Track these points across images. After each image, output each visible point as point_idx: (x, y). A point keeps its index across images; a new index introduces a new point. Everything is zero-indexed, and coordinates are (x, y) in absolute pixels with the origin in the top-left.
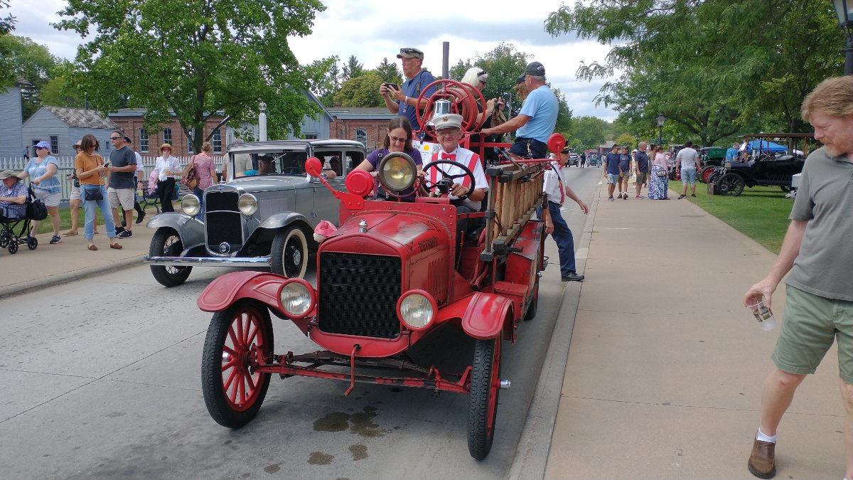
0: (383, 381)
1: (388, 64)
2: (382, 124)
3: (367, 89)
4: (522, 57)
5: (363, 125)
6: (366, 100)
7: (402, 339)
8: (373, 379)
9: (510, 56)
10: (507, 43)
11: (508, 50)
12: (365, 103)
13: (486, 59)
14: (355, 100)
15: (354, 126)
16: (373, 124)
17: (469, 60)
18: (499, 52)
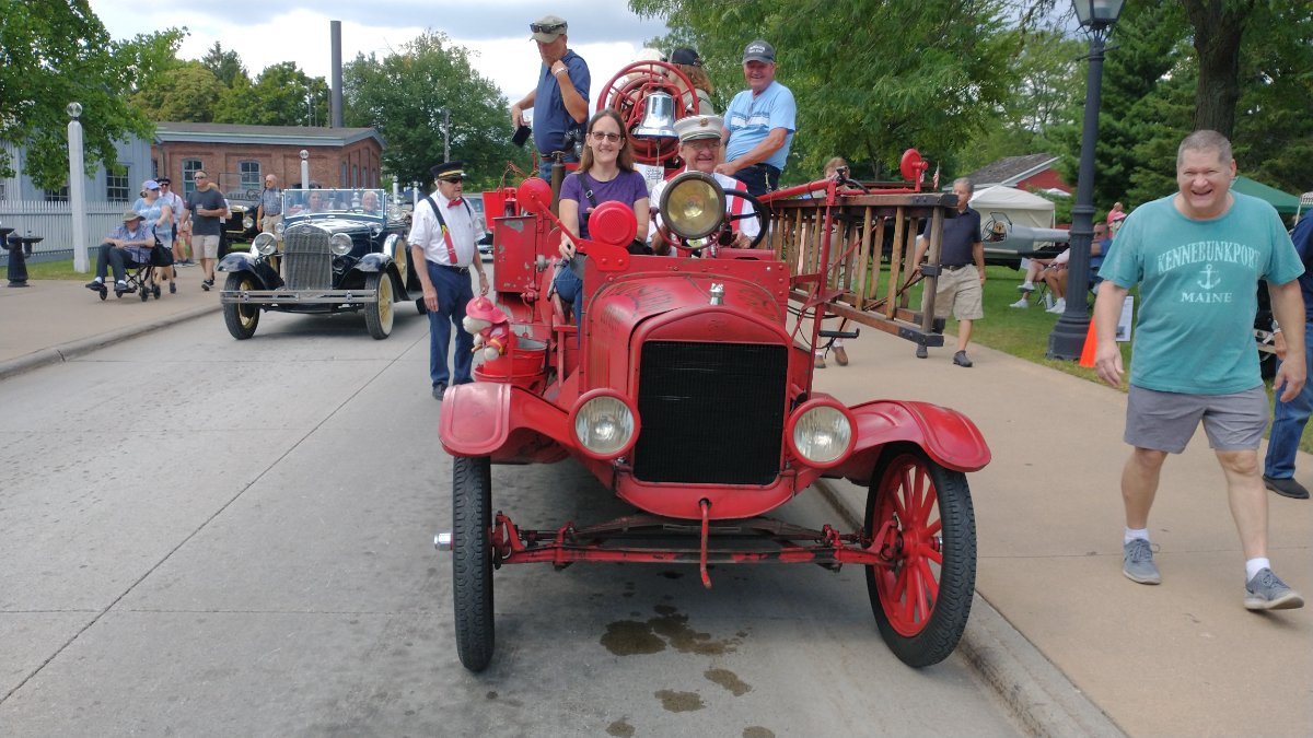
0: (744, 557)
1: (222, 52)
2: (231, 151)
3: (187, 92)
4: (462, 55)
5: (196, 153)
6: (187, 110)
7: (782, 483)
8: (728, 556)
9: (441, 52)
10: (438, 31)
11: (436, 41)
12: (187, 117)
13: (402, 53)
14: (166, 109)
15: (181, 153)
16: (215, 151)
17: (373, 54)
18: (422, 44)
